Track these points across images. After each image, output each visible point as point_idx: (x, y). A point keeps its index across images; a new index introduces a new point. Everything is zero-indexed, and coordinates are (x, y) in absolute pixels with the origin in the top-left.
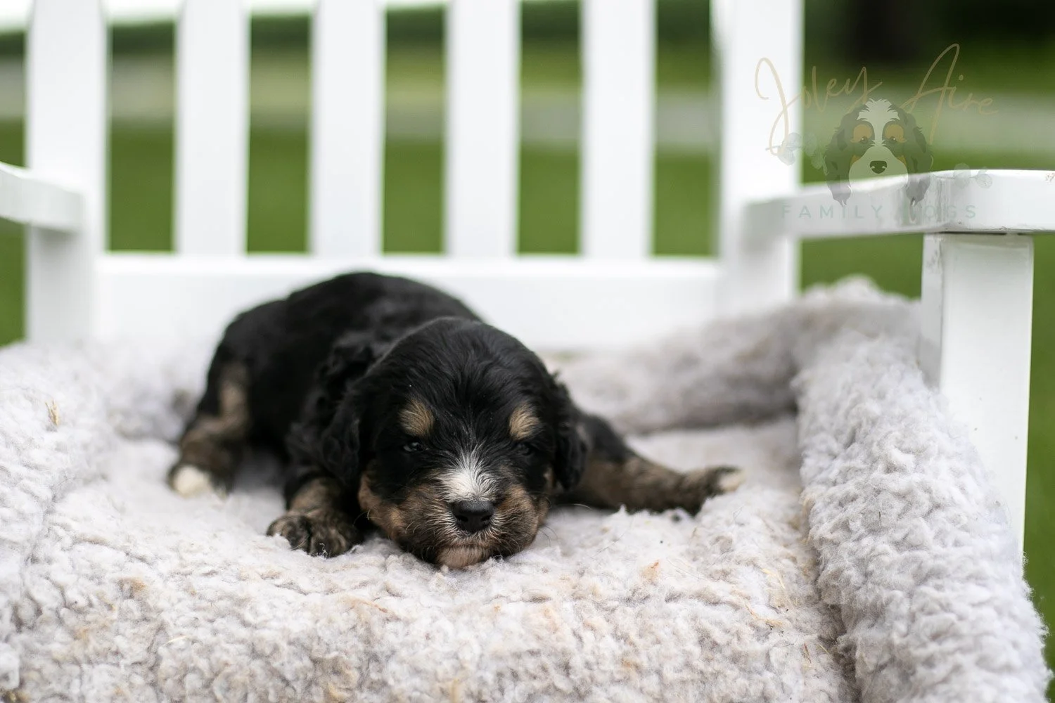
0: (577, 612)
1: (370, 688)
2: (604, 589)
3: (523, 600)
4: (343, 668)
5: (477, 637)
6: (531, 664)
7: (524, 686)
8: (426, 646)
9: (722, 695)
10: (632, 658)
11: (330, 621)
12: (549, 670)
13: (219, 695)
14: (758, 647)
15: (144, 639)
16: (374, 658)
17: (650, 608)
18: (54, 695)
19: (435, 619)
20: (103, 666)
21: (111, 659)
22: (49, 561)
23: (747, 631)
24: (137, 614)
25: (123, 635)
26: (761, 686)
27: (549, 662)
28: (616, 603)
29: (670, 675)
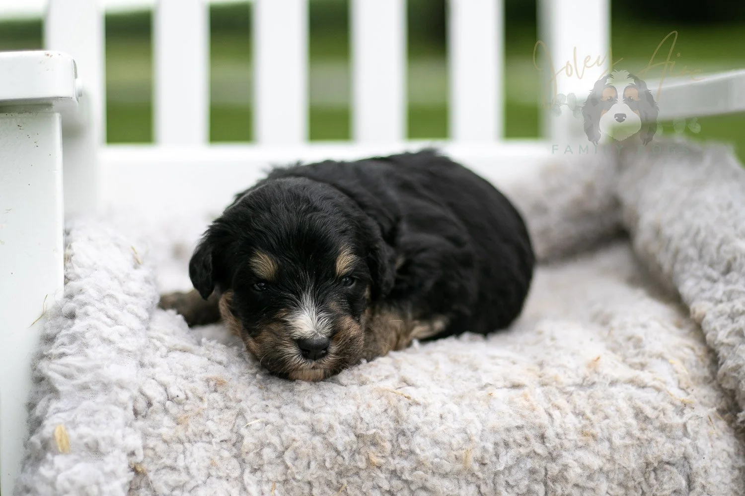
0: (546, 395)
1: (400, 456)
2: (564, 379)
3: (505, 387)
4: (380, 441)
5: (478, 416)
6: (518, 436)
7: (513, 452)
8: (442, 424)
9: (655, 456)
10: (590, 430)
11: (369, 406)
12: (531, 440)
13: (289, 464)
14: (677, 420)
15: (228, 423)
16: (403, 433)
17: (598, 391)
18: (165, 467)
19: (444, 404)
20: (200, 444)
21: (205, 438)
22: (153, 366)
23: (670, 408)
24: (222, 404)
25: (212, 420)
26: (683, 449)
27: (530, 434)
28: (572, 389)
29: (617, 441)
